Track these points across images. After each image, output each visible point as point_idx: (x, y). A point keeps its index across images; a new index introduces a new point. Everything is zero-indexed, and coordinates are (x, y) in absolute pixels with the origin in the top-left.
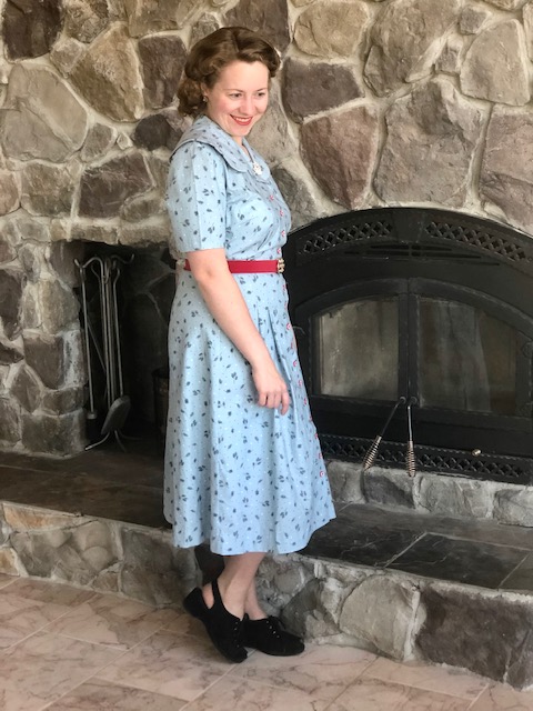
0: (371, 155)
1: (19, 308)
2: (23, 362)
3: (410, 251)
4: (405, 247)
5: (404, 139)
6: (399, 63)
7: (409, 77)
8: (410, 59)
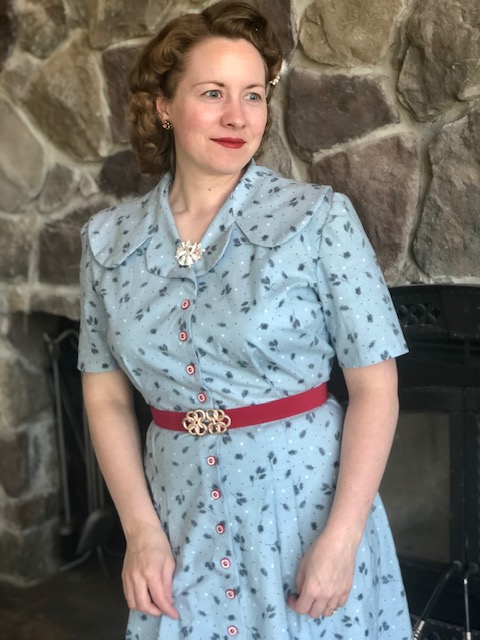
0: (408, 208)
4: (458, 342)
5: (457, 184)
6: (448, 70)
7: (463, 91)
8: (465, 64)
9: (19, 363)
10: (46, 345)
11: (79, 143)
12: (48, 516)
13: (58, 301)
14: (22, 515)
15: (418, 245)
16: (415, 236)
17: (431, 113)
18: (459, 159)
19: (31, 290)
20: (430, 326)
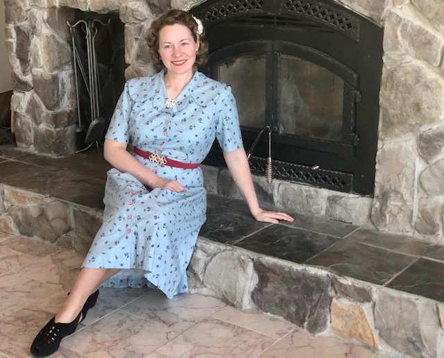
1: (29, 53)
2: (32, 91)
3: (275, 21)
4: (272, 18)
9: (53, 37)
10: (68, 28)
14: (56, 120)
20: (258, 9)
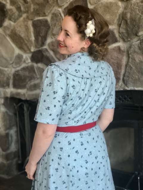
0: (122, 67)
3: (139, 109)
4: (137, 107)
5: (137, 61)
6: (134, 27)
7: (138, 33)
8: (139, 25)
9: (6, 112)
10: (15, 107)
11: (25, 47)
12: (14, 158)
13: (18, 94)
14: (7, 157)
15: (125, 78)
16: (124, 75)
17: (129, 39)
18: (137, 53)
19: (10, 91)
20: (128, 102)
